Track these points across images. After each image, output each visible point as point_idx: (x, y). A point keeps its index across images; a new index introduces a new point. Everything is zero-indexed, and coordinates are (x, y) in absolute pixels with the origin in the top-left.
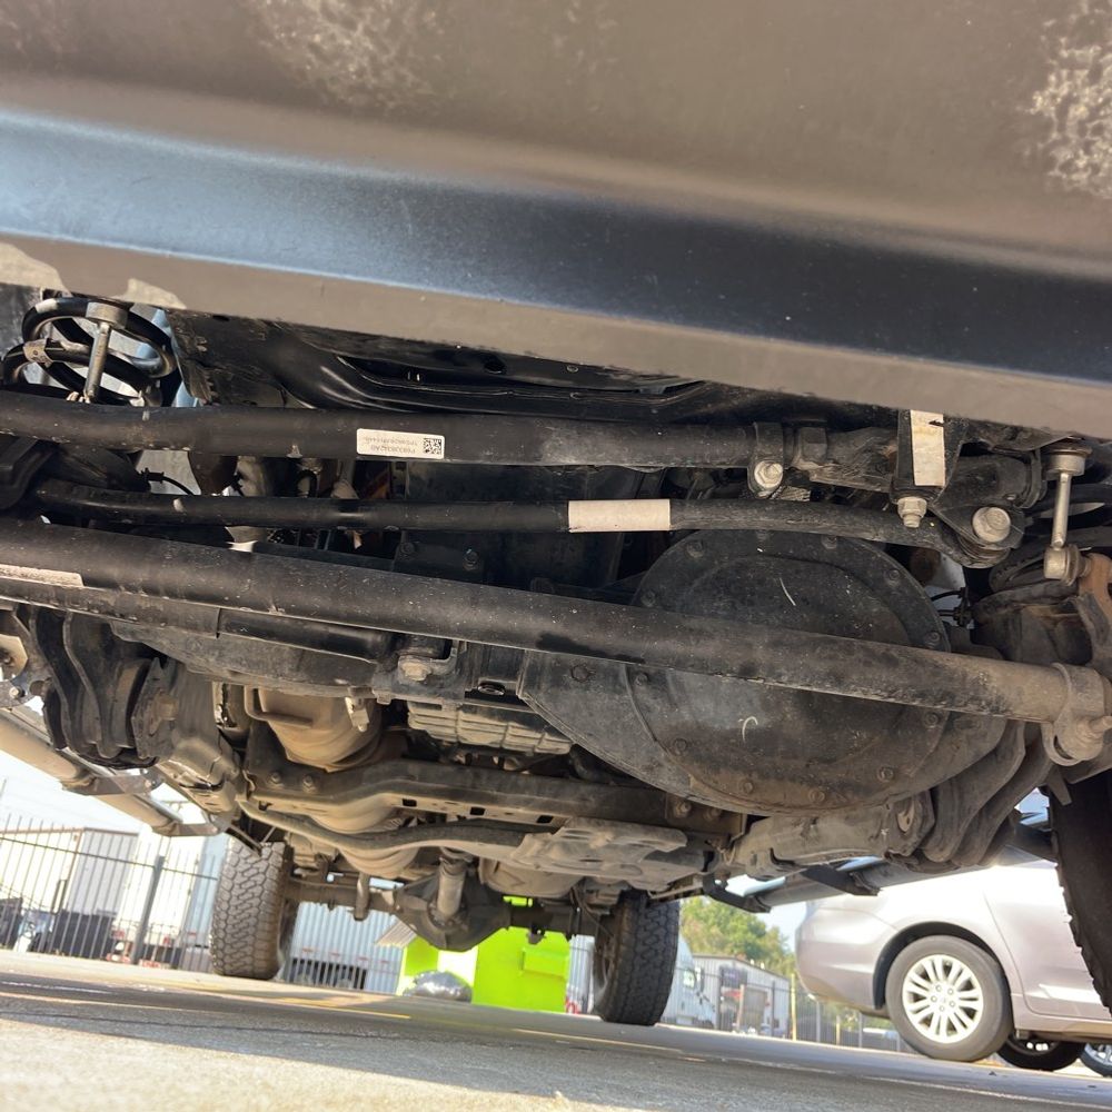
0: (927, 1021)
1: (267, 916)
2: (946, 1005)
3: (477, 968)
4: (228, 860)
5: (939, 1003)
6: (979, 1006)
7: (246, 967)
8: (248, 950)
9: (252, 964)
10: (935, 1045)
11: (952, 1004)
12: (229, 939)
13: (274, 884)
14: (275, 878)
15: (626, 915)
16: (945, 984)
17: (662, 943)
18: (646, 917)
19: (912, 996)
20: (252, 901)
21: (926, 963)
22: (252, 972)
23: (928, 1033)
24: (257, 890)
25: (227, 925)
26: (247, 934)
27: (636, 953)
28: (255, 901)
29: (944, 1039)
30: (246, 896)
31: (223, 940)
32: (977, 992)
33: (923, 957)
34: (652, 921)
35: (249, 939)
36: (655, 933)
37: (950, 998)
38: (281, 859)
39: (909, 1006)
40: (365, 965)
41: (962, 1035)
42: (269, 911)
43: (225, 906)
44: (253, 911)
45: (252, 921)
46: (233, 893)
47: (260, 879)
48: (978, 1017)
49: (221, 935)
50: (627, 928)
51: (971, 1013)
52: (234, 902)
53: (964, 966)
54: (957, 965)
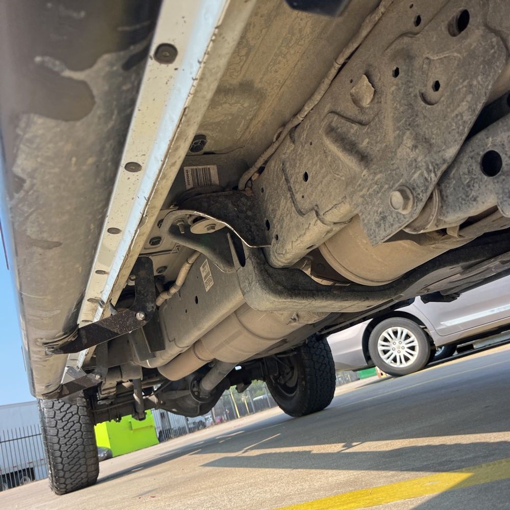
0: (395, 360)
2: (401, 350)
3: (110, 438)
4: (46, 415)
5: (397, 350)
6: (416, 343)
7: (83, 481)
8: (83, 469)
9: (87, 477)
10: (402, 369)
11: (403, 347)
12: (67, 467)
13: (87, 418)
14: (86, 413)
15: (302, 351)
16: (397, 341)
17: (326, 359)
18: (314, 348)
19: (382, 352)
20: (76, 435)
21: (385, 334)
22: (87, 482)
23: (397, 365)
24: (77, 426)
25: (63, 459)
26: (80, 459)
28: (78, 434)
29: (405, 365)
30: (70, 434)
31: (62, 470)
32: (413, 337)
33: (383, 332)
34: (318, 348)
35: (82, 461)
36: (321, 354)
37: (401, 345)
38: (84, 400)
39: (383, 357)
40: (32, 466)
41: (413, 360)
43: (57, 447)
44: (79, 441)
45: (80, 448)
46: (59, 435)
47: (76, 418)
48: (417, 348)
49: (60, 467)
50: (306, 358)
51: (413, 348)
52: (63, 441)
53: (403, 328)
54: (399, 329)
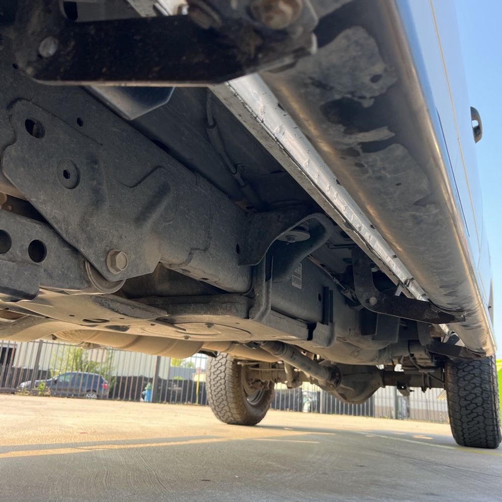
1: (230, 389)
8: (227, 408)
13: (231, 371)
24: (223, 375)
26: (223, 400)
27: (460, 397)
28: (223, 381)
30: (218, 379)
42: (231, 386)
47: (223, 368)
